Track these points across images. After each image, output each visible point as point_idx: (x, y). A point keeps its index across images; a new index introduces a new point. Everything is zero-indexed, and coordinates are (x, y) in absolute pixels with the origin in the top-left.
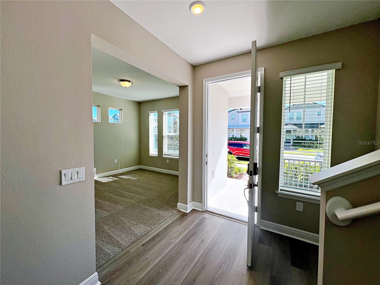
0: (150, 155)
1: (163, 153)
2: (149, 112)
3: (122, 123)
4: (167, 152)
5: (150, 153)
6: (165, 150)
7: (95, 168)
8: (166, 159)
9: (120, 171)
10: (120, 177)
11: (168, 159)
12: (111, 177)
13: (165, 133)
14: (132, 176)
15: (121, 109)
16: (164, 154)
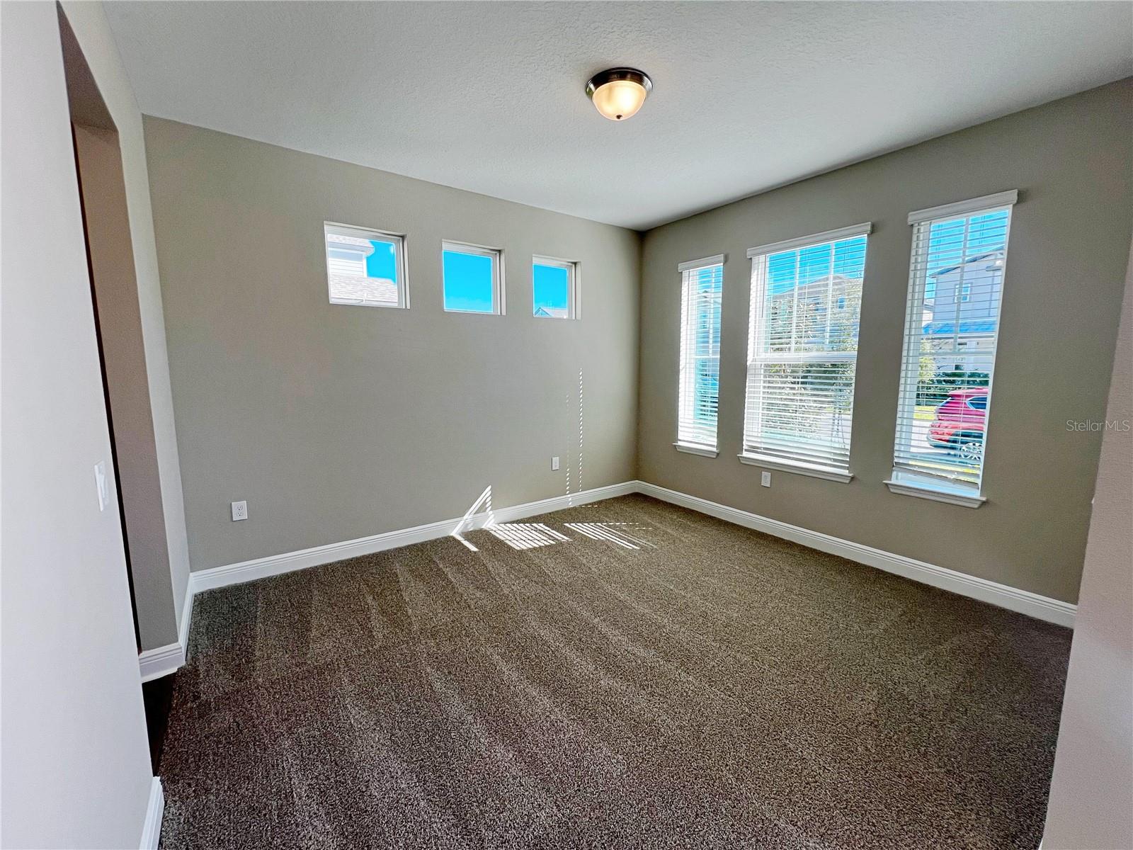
0: (680, 443)
1: (744, 443)
2: (681, 266)
3: (579, 317)
4: (764, 440)
5: (680, 437)
6: (754, 430)
7: (490, 487)
8: (757, 468)
9: (571, 500)
10: (572, 526)
11: (767, 470)
12: (541, 526)
13: (757, 352)
14: (615, 527)
15: (575, 264)
16: (745, 447)
